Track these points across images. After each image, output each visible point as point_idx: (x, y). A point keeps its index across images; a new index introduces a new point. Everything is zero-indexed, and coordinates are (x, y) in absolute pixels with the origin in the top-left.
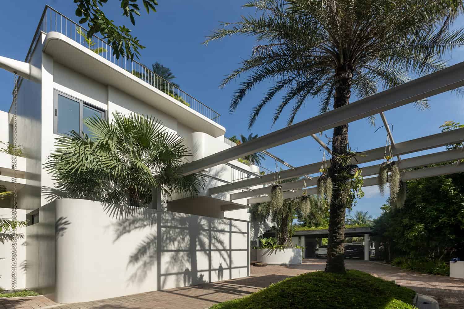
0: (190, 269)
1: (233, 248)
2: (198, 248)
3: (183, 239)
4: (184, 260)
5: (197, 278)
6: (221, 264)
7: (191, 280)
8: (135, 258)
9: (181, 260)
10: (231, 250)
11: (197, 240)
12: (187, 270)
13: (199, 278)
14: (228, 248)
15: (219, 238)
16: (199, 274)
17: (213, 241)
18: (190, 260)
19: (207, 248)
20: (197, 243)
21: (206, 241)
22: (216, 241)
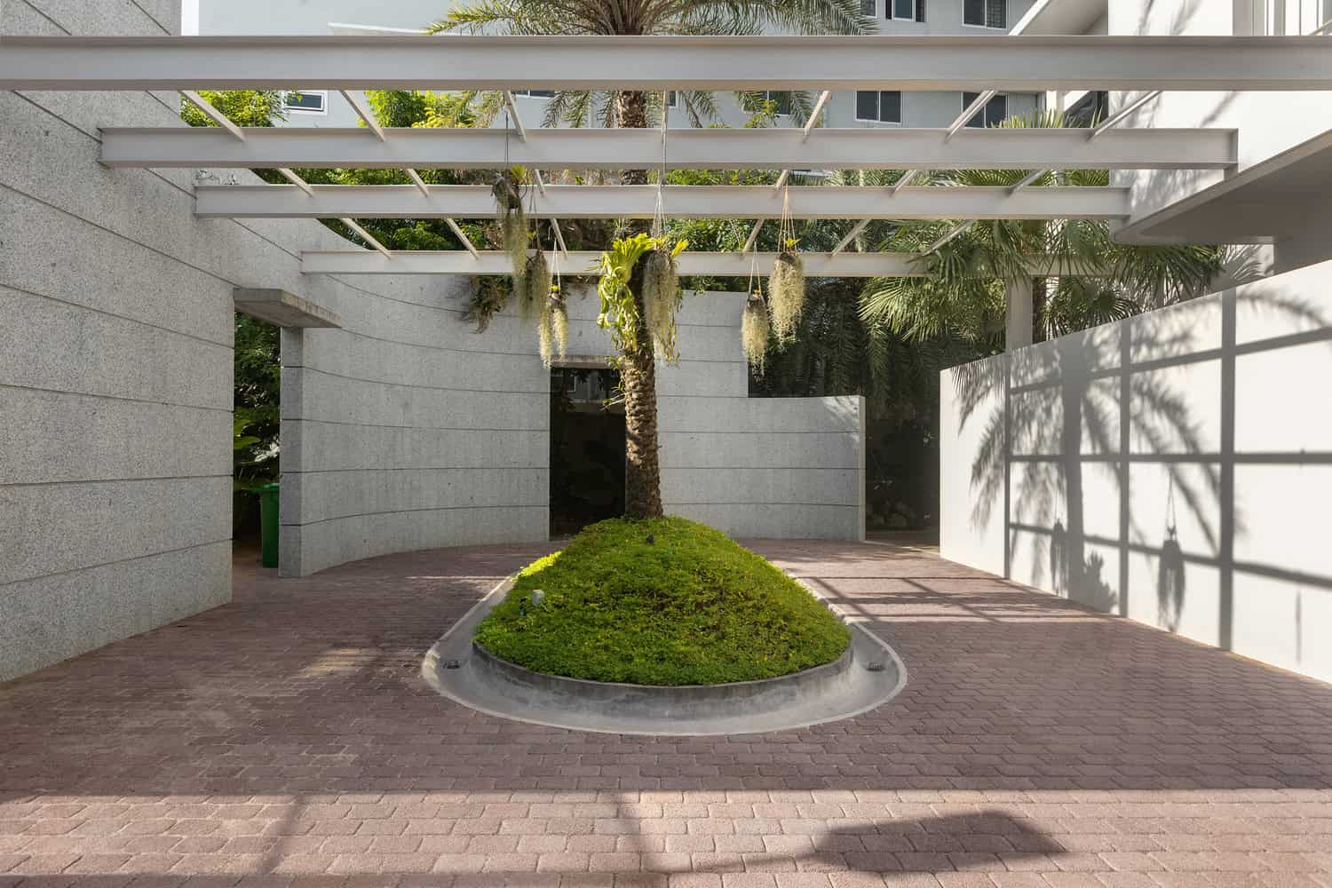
0: (1064, 522)
1: (1241, 446)
2: (1086, 448)
3: (1048, 411)
4: (1051, 482)
5: (1084, 564)
6: (1172, 531)
7: (1067, 568)
8: (978, 471)
9: (1044, 483)
10: (1229, 457)
11: (1082, 409)
12: (1058, 526)
13: (1089, 568)
14: (1211, 441)
15: (1162, 389)
16: (1089, 550)
17: (1136, 403)
18: (1065, 483)
19: (1115, 441)
20: (1083, 421)
21: (1110, 408)
22: (1147, 405)
